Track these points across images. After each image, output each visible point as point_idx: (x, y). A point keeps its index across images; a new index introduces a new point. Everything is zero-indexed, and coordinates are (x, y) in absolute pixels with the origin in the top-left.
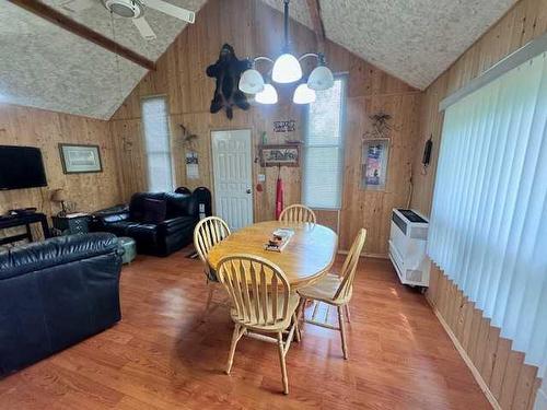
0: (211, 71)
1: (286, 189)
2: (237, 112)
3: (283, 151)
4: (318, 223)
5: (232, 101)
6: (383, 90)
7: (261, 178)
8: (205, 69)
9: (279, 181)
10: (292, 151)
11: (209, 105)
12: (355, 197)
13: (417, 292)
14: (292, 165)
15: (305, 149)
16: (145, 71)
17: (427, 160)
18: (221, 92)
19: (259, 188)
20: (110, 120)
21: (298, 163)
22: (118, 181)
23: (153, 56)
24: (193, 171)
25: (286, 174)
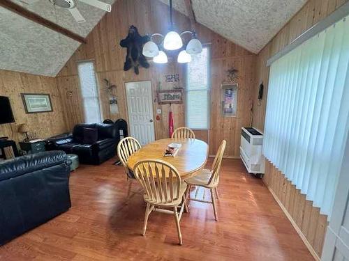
0: (123, 44)
1: (175, 118)
2: (141, 70)
3: (172, 94)
4: (196, 138)
5: (137, 62)
6: (233, 53)
7: (159, 111)
8: (119, 42)
9: (170, 113)
10: (177, 94)
11: (123, 66)
12: (218, 121)
13: (258, 177)
14: (178, 103)
15: (186, 92)
16: (78, 44)
17: (261, 97)
18: (130, 57)
19: (158, 118)
20: (57, 77)
21: (182, 101)
22: (64, 117)
23: (84, 35)
24: (114, 109)
25: (175, 108)
